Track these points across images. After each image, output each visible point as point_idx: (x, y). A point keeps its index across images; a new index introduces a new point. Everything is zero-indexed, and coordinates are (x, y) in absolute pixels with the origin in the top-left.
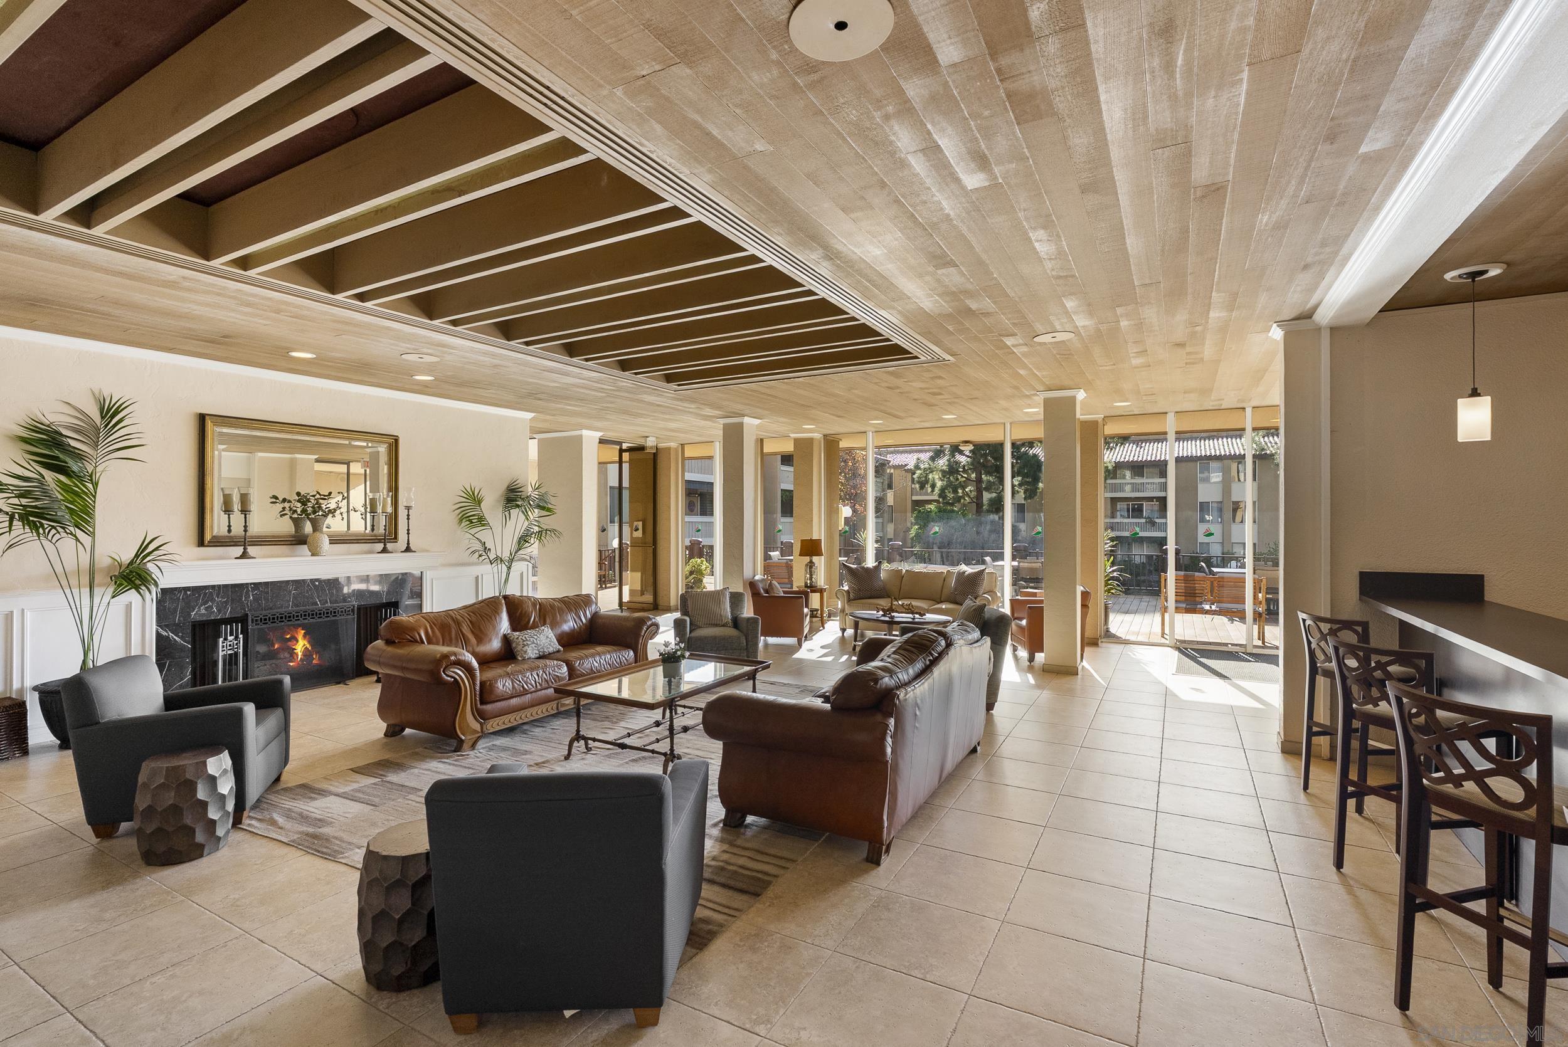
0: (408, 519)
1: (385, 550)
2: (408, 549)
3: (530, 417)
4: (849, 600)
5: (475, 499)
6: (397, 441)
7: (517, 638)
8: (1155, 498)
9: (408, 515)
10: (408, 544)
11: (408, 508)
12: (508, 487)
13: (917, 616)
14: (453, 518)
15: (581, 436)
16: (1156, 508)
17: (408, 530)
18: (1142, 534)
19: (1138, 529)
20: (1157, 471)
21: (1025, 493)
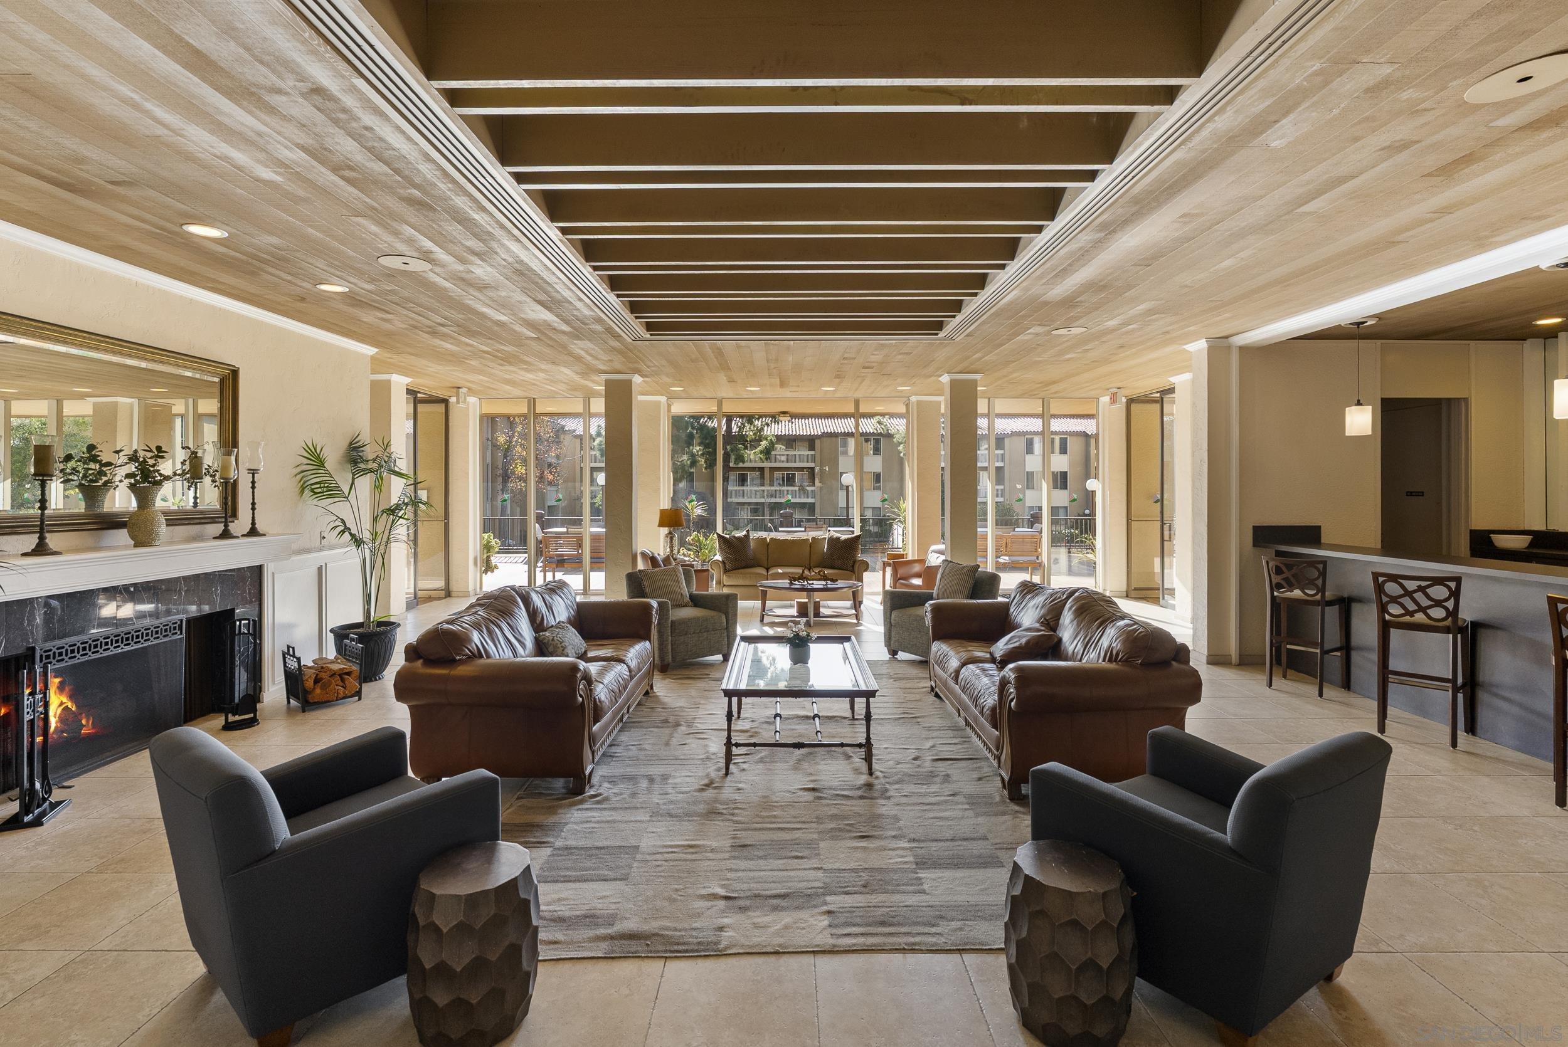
0: (253, 487)
1: (226, 535)
2: (253, 532)
3: (372, 353)
4: (726, 571)
5: (316, 459)
6: (235, 373)
7: (553, 640)
8: (806, 468)
9: (253, 482)
10: (253, 523)
11: (253, 472)
12: (351, 444)
13: (829, 582)
14: (292, 486)
15: (389, 381)
16: (806, 477)
17: (253, 504)
18: (793, 501)
19: (789, 497)
20: (806, 444)
21: (705, 462)
